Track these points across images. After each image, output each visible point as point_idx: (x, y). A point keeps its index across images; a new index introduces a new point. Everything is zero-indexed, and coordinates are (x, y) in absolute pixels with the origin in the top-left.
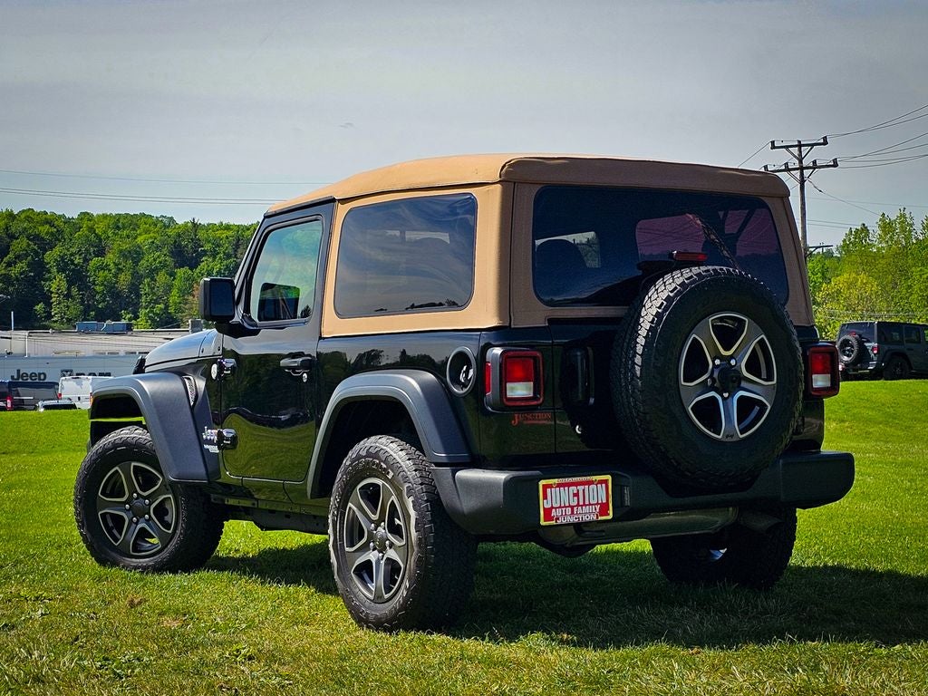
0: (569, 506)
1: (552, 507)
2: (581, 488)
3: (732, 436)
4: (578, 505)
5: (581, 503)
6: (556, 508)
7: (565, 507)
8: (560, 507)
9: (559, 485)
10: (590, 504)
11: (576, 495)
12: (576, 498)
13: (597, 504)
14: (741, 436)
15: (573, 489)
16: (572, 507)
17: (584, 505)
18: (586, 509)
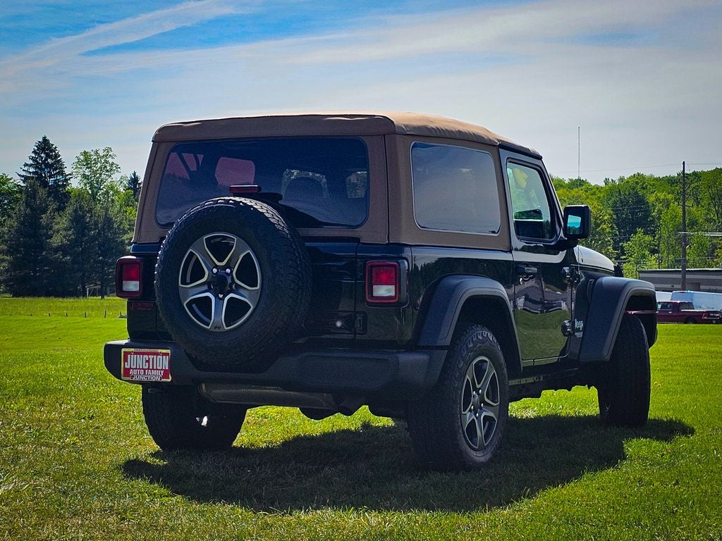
0: (143, 369)
1: (131, 368)
2: (151, 357)
3: (219, 328)
4: (149, 369)
5: (151, 368)
6: (133, 369)
7: (139, 369)
8: (136, 369)
9: (136, 353)
10: (157, 369)
11: (148, 361)
12: (147, 364)
13: (162, 370)
14: (226, 328)
15: (146, 357)
16: (145, 370)
17: (153, 369)
18: (154, 372)
